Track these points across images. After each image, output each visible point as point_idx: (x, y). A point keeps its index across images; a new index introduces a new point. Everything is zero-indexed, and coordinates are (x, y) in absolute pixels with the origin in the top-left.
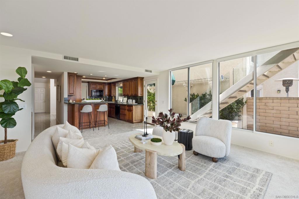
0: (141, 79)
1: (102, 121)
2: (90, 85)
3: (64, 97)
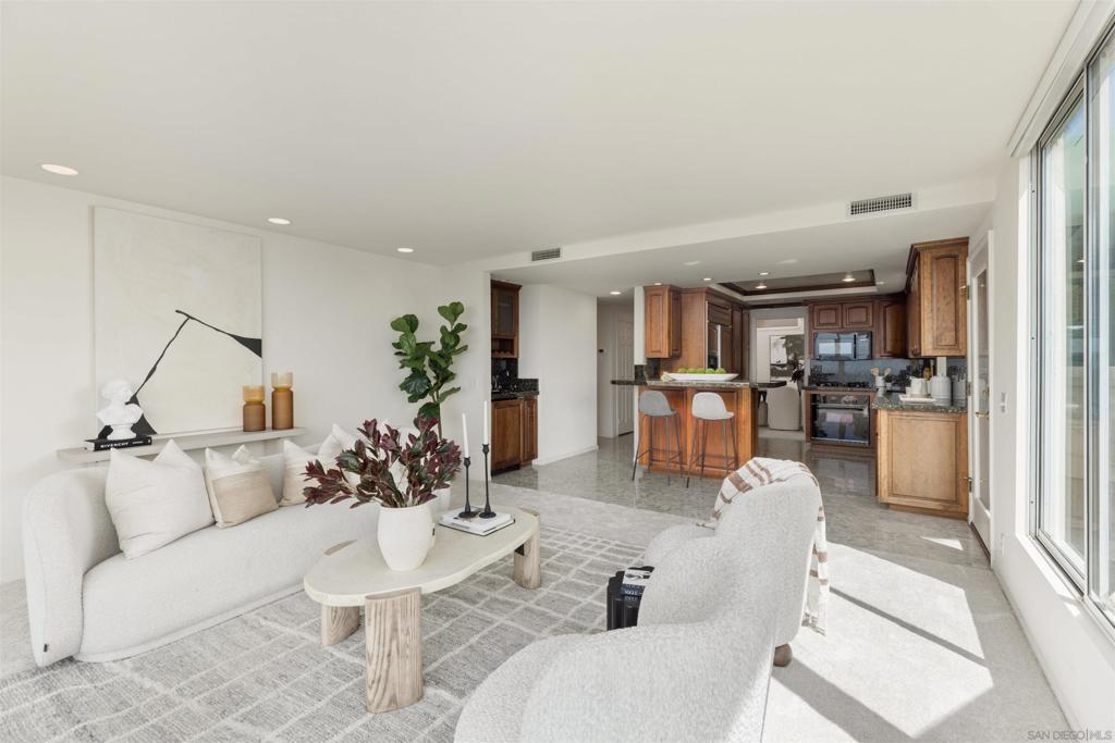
0: (942, 253)
2: (811, 313)
3: (636, 363)
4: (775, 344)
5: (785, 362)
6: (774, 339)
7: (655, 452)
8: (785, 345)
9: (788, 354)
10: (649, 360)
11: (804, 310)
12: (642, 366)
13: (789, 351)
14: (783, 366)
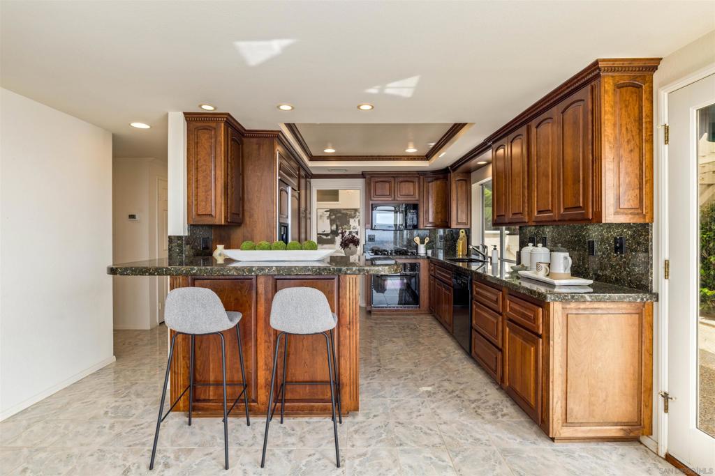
0: (625, 78)
1: (323, 382)
2: (368, 185)
3: (169, 234)
4: (321, 216)
5: (329, 232)
6: (320, 212)
7: (199, 387)
8: (329, 217)
9: (331, 225)
10: (193, 227)
11: (360, 182)
12: (179, 238)
13: (332, 222)
14: (327, 235)
